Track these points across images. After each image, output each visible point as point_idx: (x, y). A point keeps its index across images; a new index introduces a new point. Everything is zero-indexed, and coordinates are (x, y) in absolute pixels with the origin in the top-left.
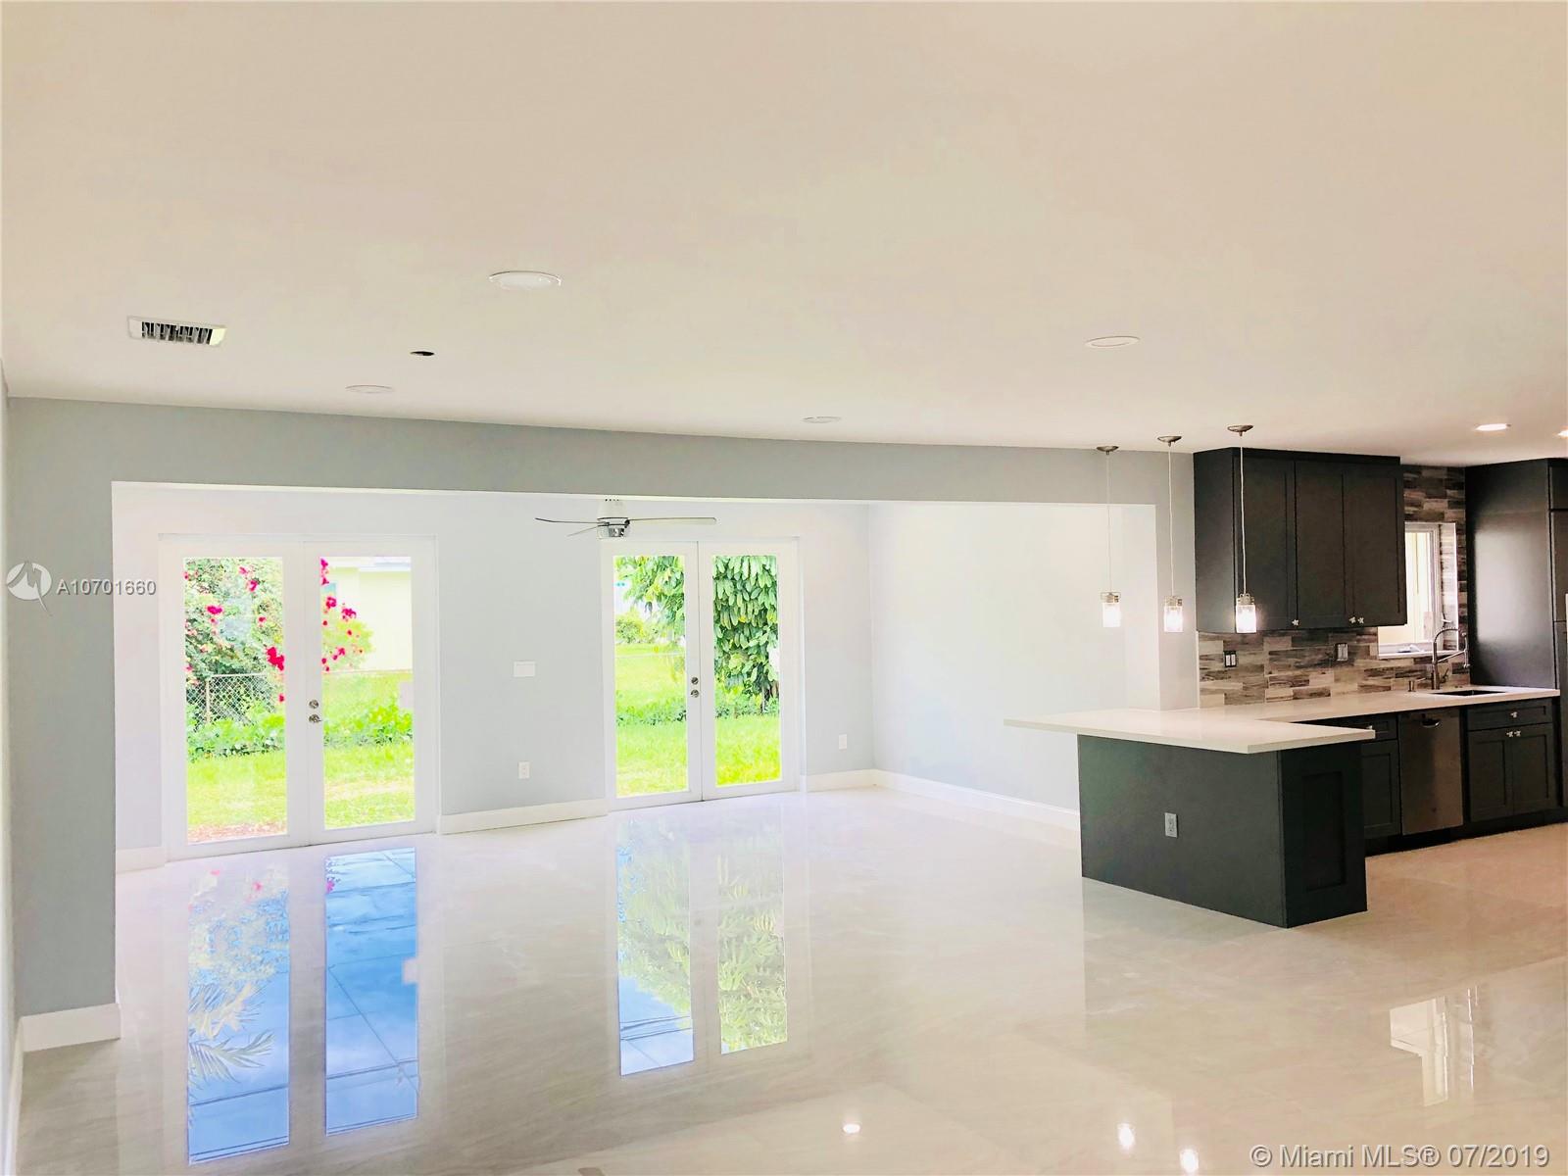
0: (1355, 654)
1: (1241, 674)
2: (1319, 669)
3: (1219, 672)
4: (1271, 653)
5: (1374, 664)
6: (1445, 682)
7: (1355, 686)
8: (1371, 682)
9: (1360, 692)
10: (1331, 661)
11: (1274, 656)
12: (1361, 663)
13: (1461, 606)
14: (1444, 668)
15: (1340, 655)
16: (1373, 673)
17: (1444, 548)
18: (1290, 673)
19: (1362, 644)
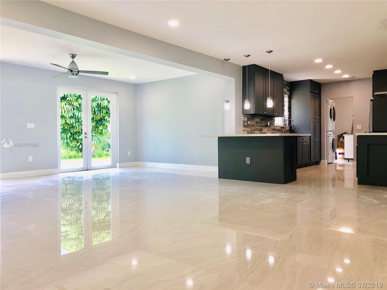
1: (250, 127)
3: (246, 125)
4: (256, 122)
5: (274, 128)
8: (273, 132)
10: (267, 126)
17: (285, 101)
18: (259, 128)
19: (272, 122)
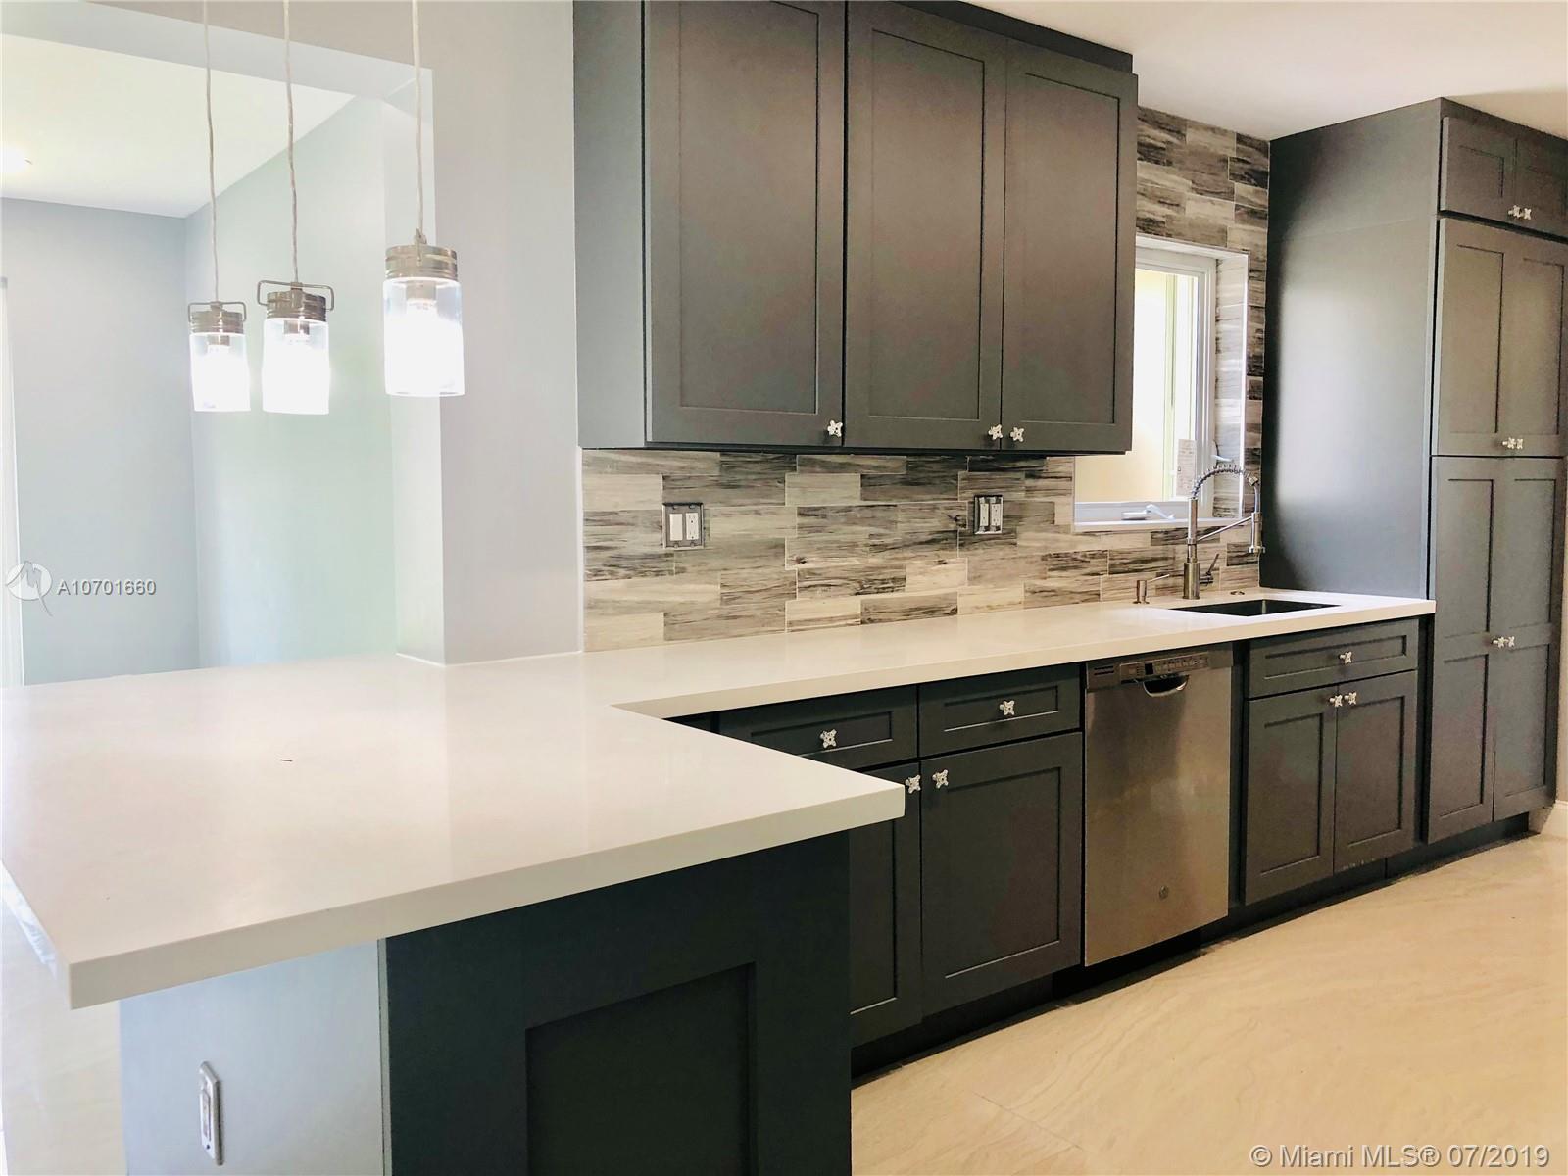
0: (1020, 518)
1: (715, 563)
2: (931, 552)
3: (646, 556)
4: (801, 512)
5: (1064, 544)
6: (1209, 582)
7: (1017, 592)
8: (1056, 581)
9: (1027, 604)
10: (963, 535)
11: (811, 520)
12: (1033, 540)
13: (1250, 428)
14: (1210, 554)
15: (984, 523)
16: (1063, 562)
17: (1224, 307)
18: (854, 562)
19: (1039, 498)
